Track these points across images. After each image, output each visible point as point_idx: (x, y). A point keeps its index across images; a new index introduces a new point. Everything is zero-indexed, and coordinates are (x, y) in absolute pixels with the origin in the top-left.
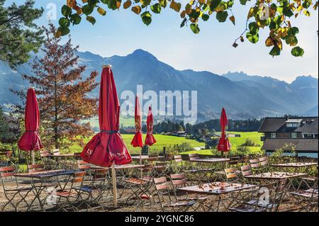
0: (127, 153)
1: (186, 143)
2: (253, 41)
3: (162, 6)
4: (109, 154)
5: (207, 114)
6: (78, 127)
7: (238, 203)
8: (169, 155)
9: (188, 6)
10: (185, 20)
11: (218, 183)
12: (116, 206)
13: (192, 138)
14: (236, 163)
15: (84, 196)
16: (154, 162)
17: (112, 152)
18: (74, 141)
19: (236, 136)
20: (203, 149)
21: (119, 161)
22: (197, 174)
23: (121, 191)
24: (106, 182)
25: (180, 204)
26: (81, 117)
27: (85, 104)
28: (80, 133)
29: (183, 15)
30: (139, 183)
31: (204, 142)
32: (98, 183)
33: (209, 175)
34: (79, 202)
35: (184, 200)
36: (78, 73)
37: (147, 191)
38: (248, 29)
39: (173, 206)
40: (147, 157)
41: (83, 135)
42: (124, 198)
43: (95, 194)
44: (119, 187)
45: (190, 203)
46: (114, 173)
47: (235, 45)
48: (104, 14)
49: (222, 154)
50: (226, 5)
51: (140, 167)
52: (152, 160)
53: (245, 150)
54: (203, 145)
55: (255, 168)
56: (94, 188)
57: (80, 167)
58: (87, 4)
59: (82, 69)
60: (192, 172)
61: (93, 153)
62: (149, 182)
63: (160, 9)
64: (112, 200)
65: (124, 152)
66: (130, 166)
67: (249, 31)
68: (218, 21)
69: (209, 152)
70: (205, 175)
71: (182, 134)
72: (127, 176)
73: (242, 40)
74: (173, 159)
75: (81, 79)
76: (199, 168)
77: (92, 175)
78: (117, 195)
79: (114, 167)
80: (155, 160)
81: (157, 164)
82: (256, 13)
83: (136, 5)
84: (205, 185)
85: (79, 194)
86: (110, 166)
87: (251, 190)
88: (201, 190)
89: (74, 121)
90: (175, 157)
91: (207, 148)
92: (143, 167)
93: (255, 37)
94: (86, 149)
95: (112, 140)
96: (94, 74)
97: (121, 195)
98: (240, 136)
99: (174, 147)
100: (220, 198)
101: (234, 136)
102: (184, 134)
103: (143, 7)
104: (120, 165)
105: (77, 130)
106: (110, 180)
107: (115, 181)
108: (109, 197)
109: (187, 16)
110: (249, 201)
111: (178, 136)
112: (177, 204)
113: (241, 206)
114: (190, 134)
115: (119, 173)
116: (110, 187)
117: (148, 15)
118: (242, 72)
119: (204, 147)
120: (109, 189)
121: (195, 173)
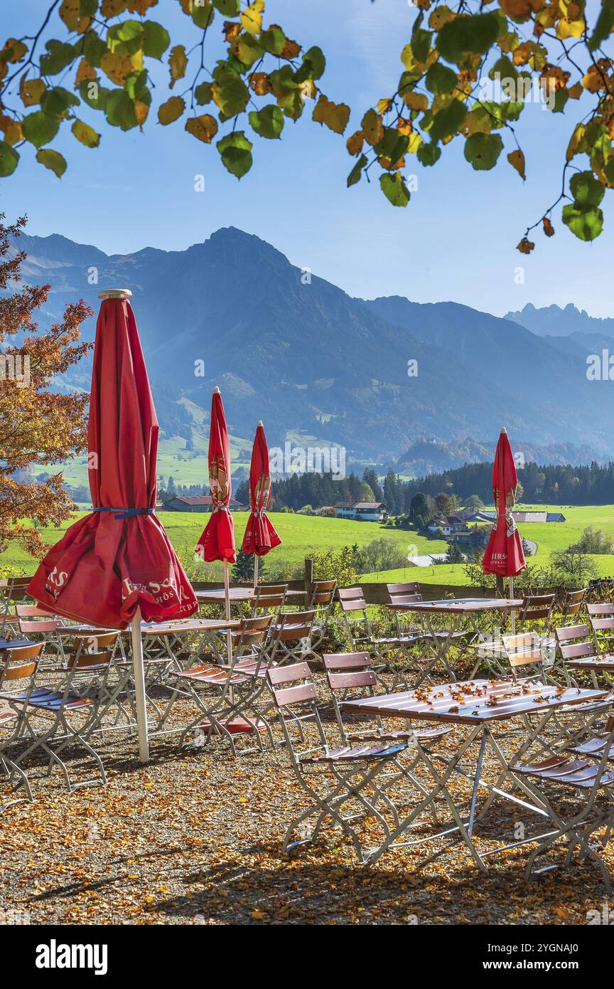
0: (181, 581)
1: (383, 543)
2: (587, 234)
3: (288, 113)
4: (121, 585)
5: (453, 444)
6: (21, 491)
7: (547, 747)
8: (322, 588)
9: (371, 118)
10: (363, 162)
11: (479, 683)
12: (145, 756)
13: (402, 525)
14: (544, 614)
15: (40, 724)
16: (272, 612)
17: (132, 580)
18: (11, 535)
19: (551, 518)
20: (438, 562)
21: (156, 609)
22: (415, 651)
23: (161, 706)
24: (113, 677)
25: (355, 754)
26: (33, 457)
27: (46, 413)
28: (30, 510)
29: (353, 147)
30: (222, 681)
31: (442, 537)
32: (85, 678)
33: (454, 652)
34: (24, 745)
35: (367, 739)
36: (23, 311)
37: (249, 706)
38: (568, 192)
39: (330, 760)
40: (247, 593)
41: (41, 518)
42: (172, 730)
43: (76, 718)
44: (156, 691)
45: (388, 748)
46: (138, 648)
47: (526, 246)
48: (94, 144)
49: (500, 582)
50: (497, 114)
51: (226, 628)
52: (266, 604)
53: (579, 568)
54: (440, 549)
55: (605, 631)
56: (73, 698)
57: (27, 626)
58: (36, 108)
59: (38, 295)
60: (397, 644)
61: (69, 581)
62: (253, 679)
63: (281, 123)
64: (131, 738)
65: (172, 579)
66: (191, 624)
67: (569, 200)
68: (470, 165)
69: (458, 575)
70: (442, 654)
71: (371, 511)
72: (183, 657)
73: (549, 231)
74: (337, 599)
75: (33, 329)
76: (424, 630)
77: (67, 650)
78: (148, 722)
79: (140, 627)
80: (277, 602)
81: (282, 619)
82: (592, 145)
83: (200, 111)
84: (436, 689)
85: (22, 717)
86: (124, 625)
87: (591, 705)
88: (422, 708)
89: (10, 471)
90: (343, 593)
91: (454, 558)
92: (234, 628)
93: (591, 219)
94: (46, 566)
95: (132, 540)
96: (75, 314)
97: (162, 721)
98: (562, 519)
99: (343, 557)
100: (487, 732)
101: (543, 517)
102: (378, 511)
103: (223, 118)
104: (158, 621)
105: (20, 499)
106: (126, 671)
107: (141, 671)
108: (122, 725)
109: (368, 150)
110: (582, 740)
111: (358, 519)
112: (346, 752)
113: (553, 760)
114: (397, 513)
115: (157, 645)
116: (125, 694)
117: (240, 144)
118: (570, 306)
119: (443, 556)
120: (122, 698)
121: (409, 645)
